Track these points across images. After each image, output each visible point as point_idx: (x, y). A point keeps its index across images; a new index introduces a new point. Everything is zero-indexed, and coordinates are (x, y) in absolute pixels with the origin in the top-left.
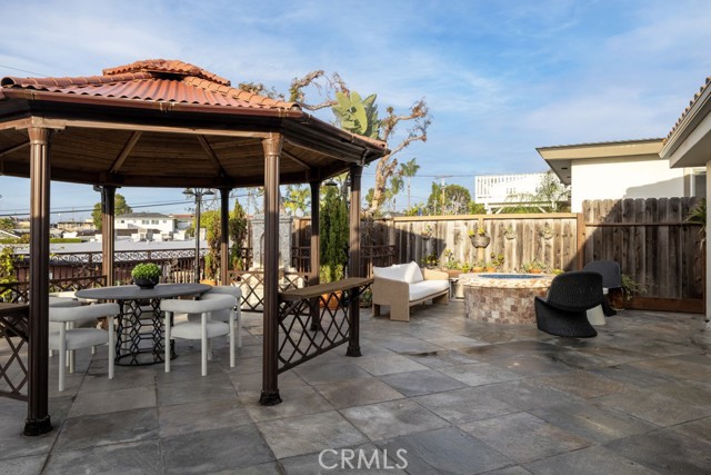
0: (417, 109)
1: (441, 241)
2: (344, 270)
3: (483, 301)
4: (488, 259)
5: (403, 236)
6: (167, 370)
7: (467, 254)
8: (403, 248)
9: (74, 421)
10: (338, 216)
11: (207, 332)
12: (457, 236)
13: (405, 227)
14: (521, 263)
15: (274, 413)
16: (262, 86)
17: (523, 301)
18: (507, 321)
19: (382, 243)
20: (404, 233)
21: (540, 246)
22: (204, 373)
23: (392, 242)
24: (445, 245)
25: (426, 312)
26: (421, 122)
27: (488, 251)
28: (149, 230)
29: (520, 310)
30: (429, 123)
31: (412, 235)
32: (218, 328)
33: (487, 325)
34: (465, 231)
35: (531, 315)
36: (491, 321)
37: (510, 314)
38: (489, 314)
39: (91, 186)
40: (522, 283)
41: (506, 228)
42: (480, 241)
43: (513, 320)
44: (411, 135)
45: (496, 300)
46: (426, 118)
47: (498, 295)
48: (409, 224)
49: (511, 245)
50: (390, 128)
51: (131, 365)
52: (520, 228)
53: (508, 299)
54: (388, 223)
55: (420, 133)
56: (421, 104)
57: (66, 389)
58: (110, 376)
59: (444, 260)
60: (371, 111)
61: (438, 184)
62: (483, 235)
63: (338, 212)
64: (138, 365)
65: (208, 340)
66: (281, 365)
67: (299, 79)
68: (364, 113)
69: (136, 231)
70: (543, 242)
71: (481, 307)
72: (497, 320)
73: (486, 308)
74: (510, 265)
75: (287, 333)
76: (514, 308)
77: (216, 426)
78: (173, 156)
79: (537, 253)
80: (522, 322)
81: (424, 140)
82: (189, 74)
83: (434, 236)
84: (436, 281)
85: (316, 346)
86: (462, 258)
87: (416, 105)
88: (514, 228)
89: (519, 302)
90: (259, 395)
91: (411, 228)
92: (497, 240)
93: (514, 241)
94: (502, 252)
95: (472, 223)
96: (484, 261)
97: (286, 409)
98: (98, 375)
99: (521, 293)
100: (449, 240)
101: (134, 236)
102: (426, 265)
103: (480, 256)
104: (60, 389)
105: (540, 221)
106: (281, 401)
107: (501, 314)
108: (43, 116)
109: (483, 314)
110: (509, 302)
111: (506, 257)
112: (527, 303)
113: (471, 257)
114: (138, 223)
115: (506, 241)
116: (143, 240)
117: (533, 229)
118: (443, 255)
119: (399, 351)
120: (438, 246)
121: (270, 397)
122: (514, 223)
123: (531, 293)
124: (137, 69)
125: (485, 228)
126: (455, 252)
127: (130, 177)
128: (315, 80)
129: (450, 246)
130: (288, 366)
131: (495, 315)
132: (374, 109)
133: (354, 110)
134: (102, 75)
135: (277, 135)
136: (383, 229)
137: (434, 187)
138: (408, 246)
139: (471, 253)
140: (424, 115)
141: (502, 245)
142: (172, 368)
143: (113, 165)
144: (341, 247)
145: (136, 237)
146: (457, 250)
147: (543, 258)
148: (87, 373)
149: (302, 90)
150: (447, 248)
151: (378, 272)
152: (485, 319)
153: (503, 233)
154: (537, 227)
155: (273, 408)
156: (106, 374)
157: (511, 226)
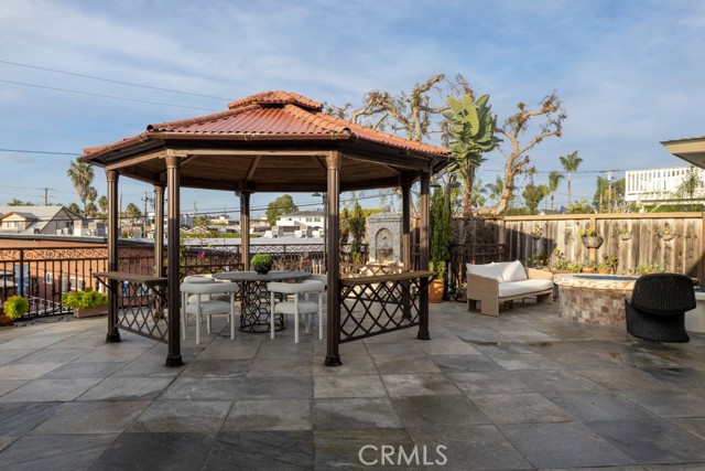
0: (548, 104)
1: (551, 241)
2: (447, 266)
3: (574, 300)
4: (601, 260)
5: (514, 236)
6: (272, 337)
7: (578, 255)
8: (514, 248)
9: (198, 362)
10: (441, 216)
11: (299, 309)
12: (568, 236)
13: (515, 227)
14: (636, 264)
15: (331, 371)
16: (386, 94)
17: (615, 302)
18: (598, 322)
19: (493, 241)
20: (515, 232)
21: (659, 247)
22: (296, 341)
23: (502, 241)
24: (556, 245)
25: (522, 309)
26: (554, 116)
27: (601, 251)
28: (309, 228)
29: (611, 312)
30: (564, 117)
31: (522, 234)
32: (308, 306)
33: (577, 325)
34: (576, 230)
35: (623, 318)
36: (581, 321)
37: (600, 315)
38: (580, 314)
39: (233, 193)
40: (612, 285)
41: (621, 228)
42: (591, 241)
43: (604, 322)
44: (544, 131)
45: (586, 300)
46: (559, 112)
47: (588, 296)
48: (519, 223)
49: (627, 245)
50: (520, 125)
51: (249, 332)
52: (636, 228)
53: (599, 300)
54: (499, 223)
55: (554, 128)
56: (553, 98)
57: (201, 343)
58: (232, 338)
59: (554, 260)
60: (483, 111)
61: (603, 177)
62: (594, 234)
63: (441, 212)
64: (255, 332)
65: (300, 315)
66: (343, 337)
67: (420, 85)
68: (476, 114)
69: (298, 228)
70: (662, 242)
71: (572, 307)
72: (587, 320)
73: (577, 308)
74: (624, 267)
75: (350, 313)
76: (605, 309)
77: (286, 374)
78: (291, 166)
79: (655, 256)
80: (613, 323)
81: (558, 135)
82: (287, 103)
83: (544, 235)
84: (539, 280)
85: (379, 325)
86: (573, 258)
87: (547, 100)
88: (630, 229)
89: (611, 303)
90: (324, 359)
91: (521, 227)
92: (611, 240)
93: (630, 242)
94: (616, 253)
95: (584, 223)
96: (596, 262)
97: (343, 370)
98: (225, 337)
99: (613, 295)
100: (560, 240)
101: (297, 232)
102: (531, 265)
103: (592, 257)
104: (197, 342)
105: (660, 221)
106: (341, 364)
107: (592, 314)
108: (174, 149)
109: (574, 314)
110: (599, 304)
111: (620, 258)
112: (618, 304)
113: (583, 258)
114: (303, 221)
115: (621, 242)
116: (304, 236)
117: (650, 229)
118: (553, 255)
119: (468, 339)
120: (549, 245)
121: (333, 360)
122: (630, 222)
123: (624, 295)
124: (250, 102)
125: (597, 228)
126: (566, 251)
127: (261, 184)
128: (436, 84)
129: (561, 246)
130: (350, 338)
131: (586, 315)
132: (487, 110)
133: (466, 113)
134: (228, 110)
135: (336, 153)
136: (494, 228)
137: (600, 182)
138: (519, 245)
139: (582, 253)
140: (555, 109)
141: (616, 245)
142: (276, 336)
143: (247, 175)
144: (443, 244)
145: (298, 233)
146: (568, 250)
147: (662, 260)
148: (219, 334)
149: (423, 95)
150: (558, 248)
151: (474, 269)
152: (575, 319)
153: (616, 234)
154: (656, 228)
155: (334, 369)
156: (230, 336)
157: (626, 226)
